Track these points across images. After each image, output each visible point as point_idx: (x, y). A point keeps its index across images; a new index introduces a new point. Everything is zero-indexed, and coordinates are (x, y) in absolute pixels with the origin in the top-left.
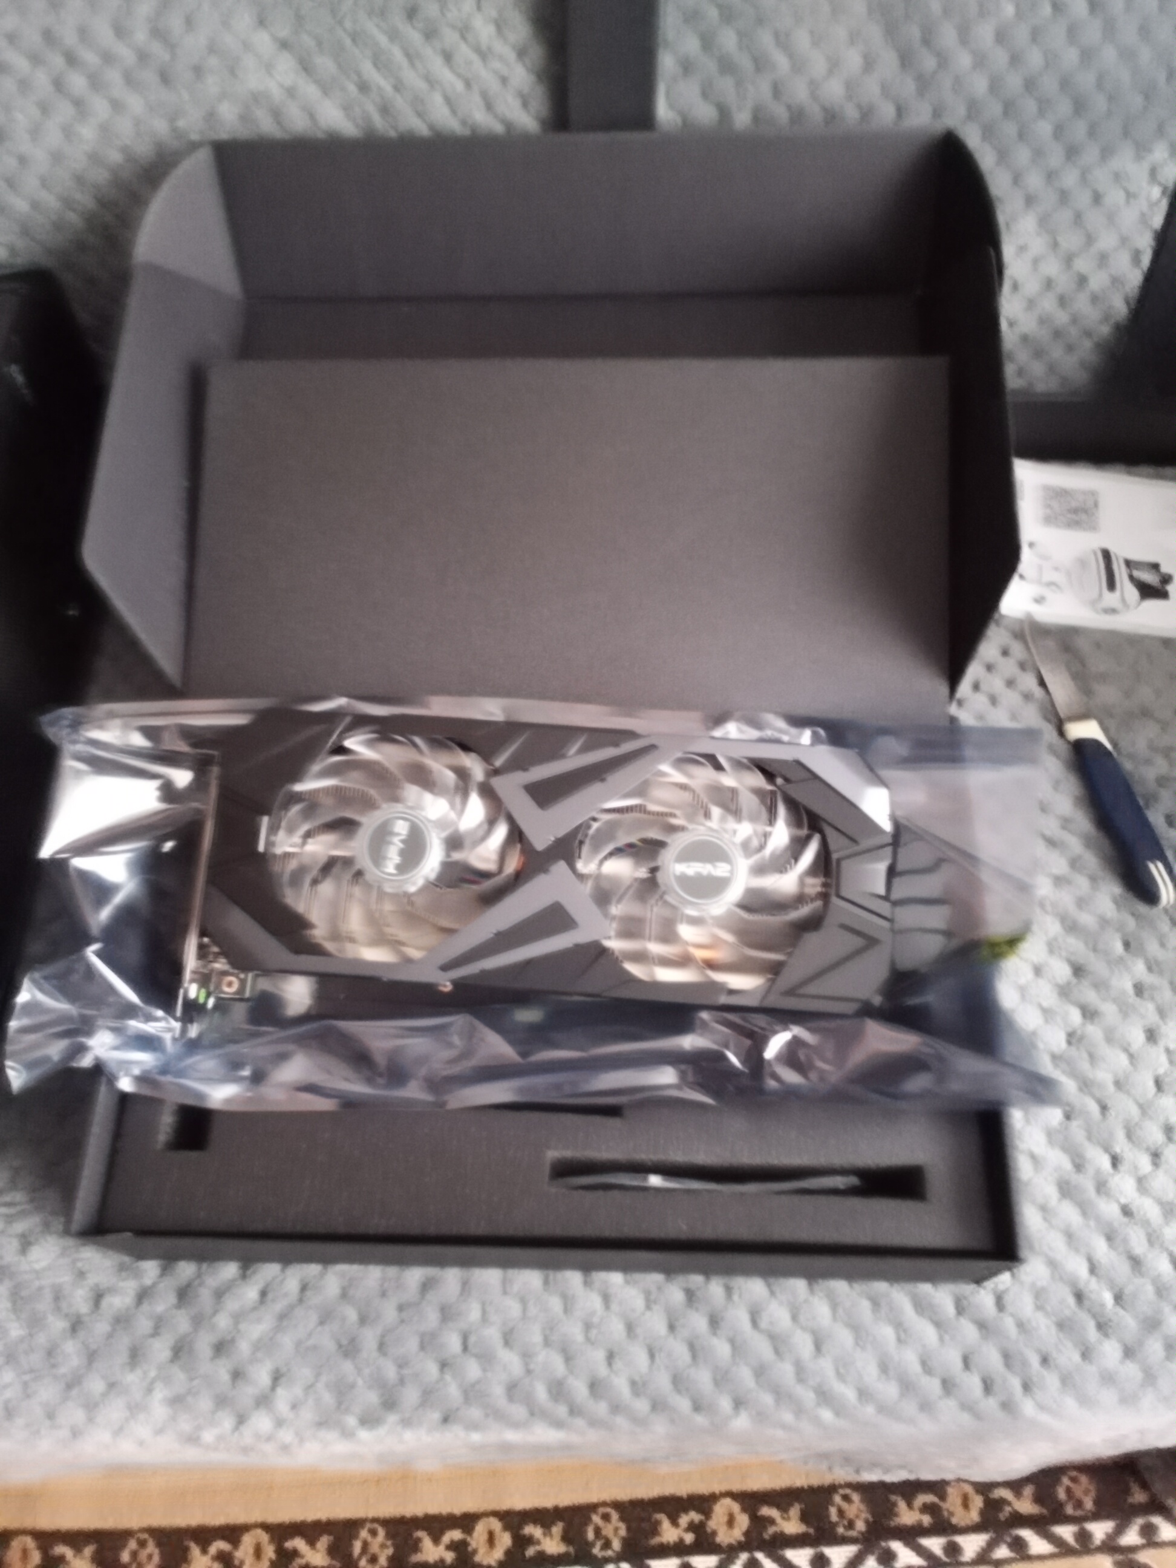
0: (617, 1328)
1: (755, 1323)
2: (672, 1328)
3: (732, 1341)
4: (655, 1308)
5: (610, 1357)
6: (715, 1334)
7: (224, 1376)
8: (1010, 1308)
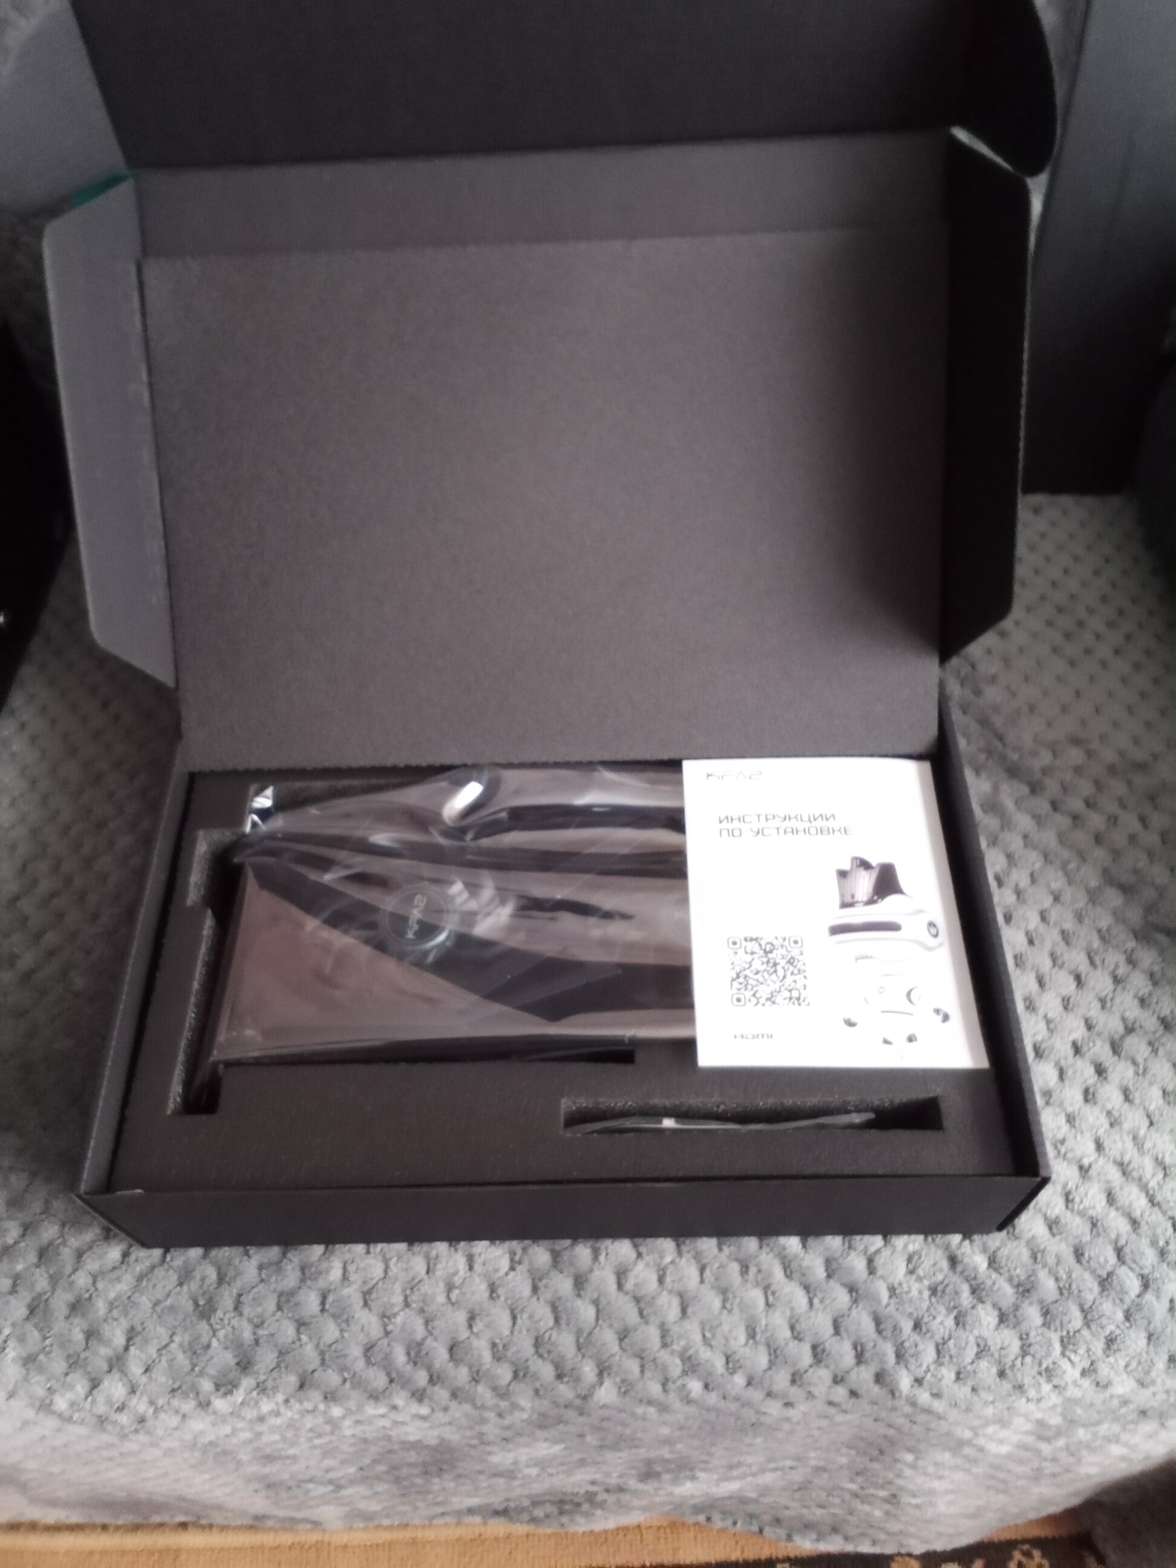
0: (479, 1289)
1: (620, 1286)
2: (535, 1289)
3: (596, 1302)
4: (519, 1268)
5: (472, 1318)
6: (579, 1296)
7: (78, 1336)
8: (880, 1272)
